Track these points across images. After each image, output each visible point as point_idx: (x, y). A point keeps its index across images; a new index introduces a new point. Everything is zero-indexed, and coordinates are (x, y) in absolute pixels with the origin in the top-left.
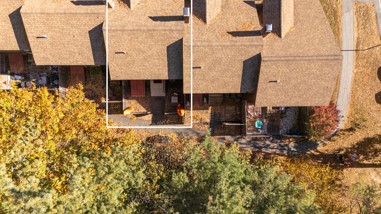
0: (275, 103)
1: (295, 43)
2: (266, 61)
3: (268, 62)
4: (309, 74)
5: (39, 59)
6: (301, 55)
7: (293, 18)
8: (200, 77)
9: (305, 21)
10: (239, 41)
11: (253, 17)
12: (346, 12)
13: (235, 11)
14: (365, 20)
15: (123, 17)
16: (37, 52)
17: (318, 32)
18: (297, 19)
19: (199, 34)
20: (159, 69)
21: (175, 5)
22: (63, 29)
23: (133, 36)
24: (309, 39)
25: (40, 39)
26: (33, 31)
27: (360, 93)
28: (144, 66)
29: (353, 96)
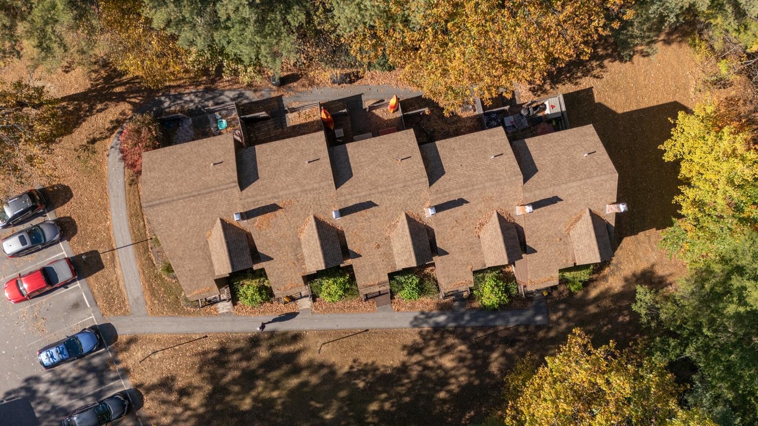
0: (209, 142)
1: (201, 214)
2: (232, 182)
3: (229, 182)
4: (177, 180)
5: (499, 133)
6: (192, 198)
7: (211, 248)
8: (308, 152)
9: (194, 250)
10: (269, 199)
11: (260, 238)
12: (138, 298)
13: (283, 241)
14: (110, 293)
15: (409, 199)
16: (502, 139)
17: (176, 237)
18: (205, 250)
19: (319, 198)
20: (358, 152)
21: (355, 231)
22: (474, 170)
23: (393, 179)
24: (186, 224)
25: (499, 153)
26: (508, 160)
27: (96, 195)
28: (377, 152)
29: (104, 189)
